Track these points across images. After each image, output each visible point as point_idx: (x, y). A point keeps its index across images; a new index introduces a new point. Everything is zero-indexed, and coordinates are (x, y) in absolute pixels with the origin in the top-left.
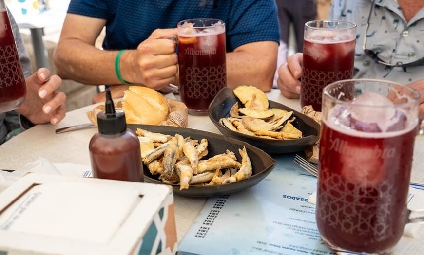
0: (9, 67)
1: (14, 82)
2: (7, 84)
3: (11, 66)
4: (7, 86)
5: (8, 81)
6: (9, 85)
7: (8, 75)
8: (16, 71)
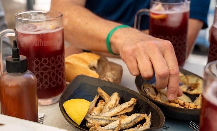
0: (57, 72)
1: (58, 84)
2: (52, 86)
3: (59, 71)
4: (52, 87)
5: (54, 83)
6: (54, 86)
7: (55, 79)
8: (61, 75)
